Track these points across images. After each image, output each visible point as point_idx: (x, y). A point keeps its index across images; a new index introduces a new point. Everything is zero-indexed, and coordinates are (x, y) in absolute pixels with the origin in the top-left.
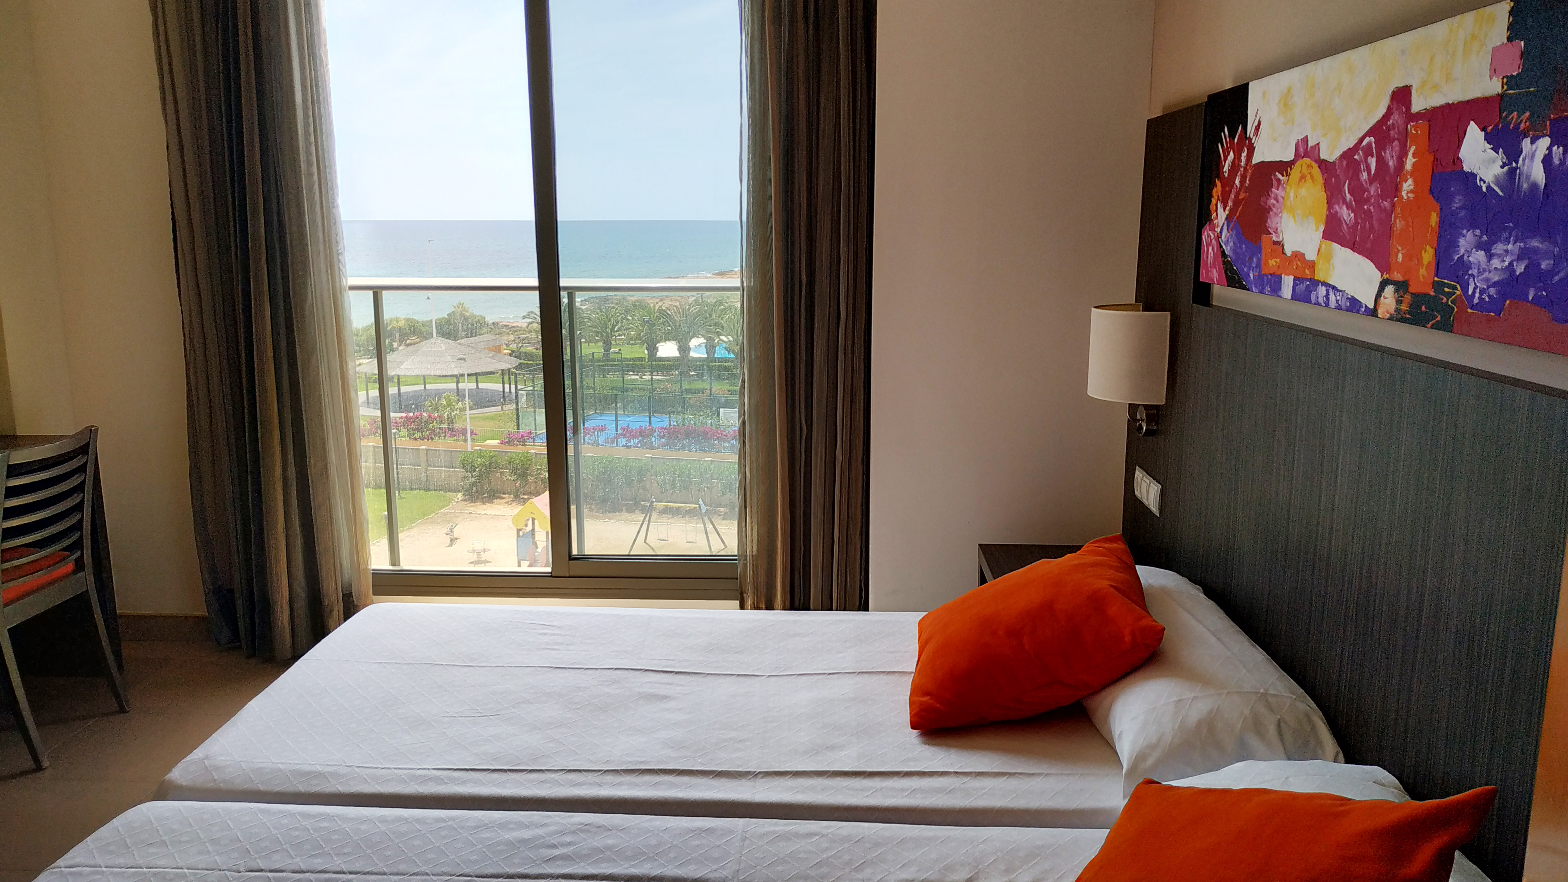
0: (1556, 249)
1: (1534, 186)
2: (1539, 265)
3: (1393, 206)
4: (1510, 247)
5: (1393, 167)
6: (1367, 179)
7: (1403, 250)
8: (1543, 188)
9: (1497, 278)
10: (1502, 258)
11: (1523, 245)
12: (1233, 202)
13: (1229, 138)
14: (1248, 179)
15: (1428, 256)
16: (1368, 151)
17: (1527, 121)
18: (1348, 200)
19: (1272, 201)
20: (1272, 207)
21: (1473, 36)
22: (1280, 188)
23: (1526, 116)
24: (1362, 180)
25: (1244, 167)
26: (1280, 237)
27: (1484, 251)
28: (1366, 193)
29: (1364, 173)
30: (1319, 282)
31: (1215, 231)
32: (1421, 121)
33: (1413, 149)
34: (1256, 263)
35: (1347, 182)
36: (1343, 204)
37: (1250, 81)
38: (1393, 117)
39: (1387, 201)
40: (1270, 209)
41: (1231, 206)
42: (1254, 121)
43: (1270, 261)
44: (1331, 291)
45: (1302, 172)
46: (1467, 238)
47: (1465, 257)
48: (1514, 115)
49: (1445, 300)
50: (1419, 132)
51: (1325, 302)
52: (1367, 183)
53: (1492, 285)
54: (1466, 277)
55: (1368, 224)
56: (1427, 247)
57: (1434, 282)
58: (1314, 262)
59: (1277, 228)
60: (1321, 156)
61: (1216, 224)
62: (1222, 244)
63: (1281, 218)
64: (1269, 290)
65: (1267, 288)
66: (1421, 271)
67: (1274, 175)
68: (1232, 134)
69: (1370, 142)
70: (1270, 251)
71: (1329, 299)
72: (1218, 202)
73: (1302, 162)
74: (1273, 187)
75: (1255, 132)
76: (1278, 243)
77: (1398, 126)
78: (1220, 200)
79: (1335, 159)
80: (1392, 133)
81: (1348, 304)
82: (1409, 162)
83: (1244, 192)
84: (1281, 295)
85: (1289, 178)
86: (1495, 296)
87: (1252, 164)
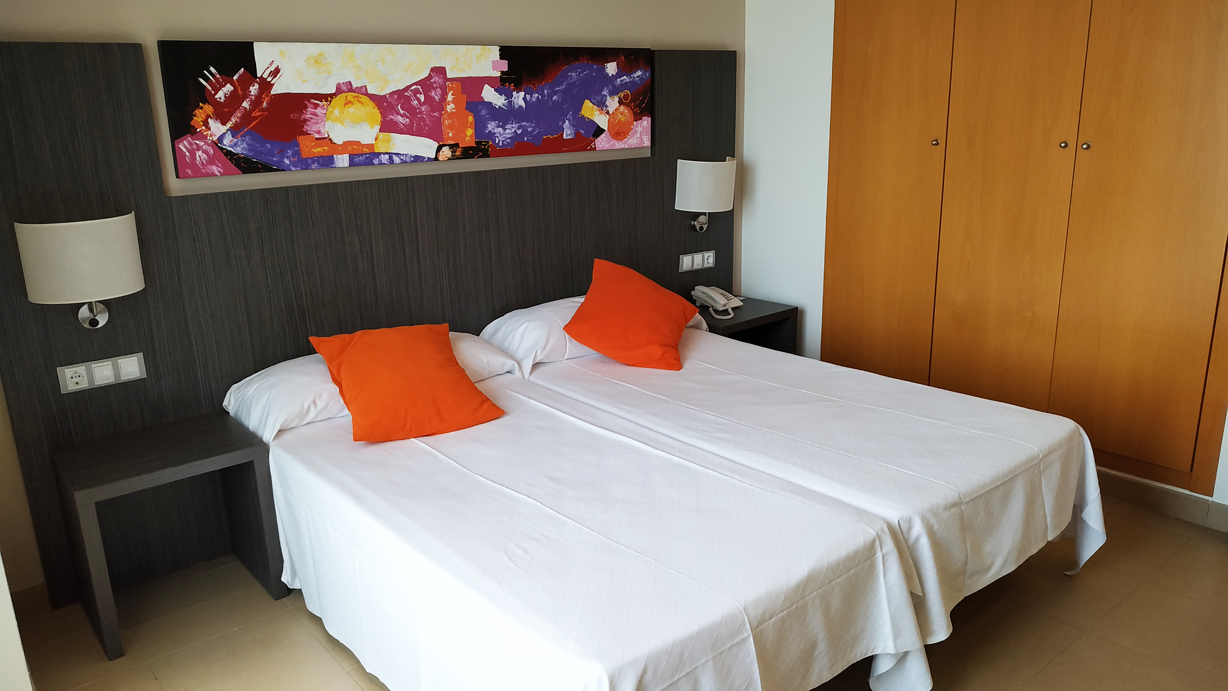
0: (533, 125)
1: (521, 107)
2: (528, 130)
3: (441, 115)
4: (514, 125)
5: (438, 99)
6: (418, 103)
7: (452, 131)
8: (525, 107)
9: (510, 136)
10: (511, 129)
11: (519, 124)
12: (240, 118)
13: (220, 75)
14: (265, 103)
15: (470, 132)
16: (416, 92)
17: (513, 86)
18: (402, 113)
19: (308, 116)
20: (309, 119)
21: (481, 55)
22: (319, 108)
23: (513, 84)
24: (414, 104)
25: (255, 96)
26: (325, 135)
27: (501, 128)
28: (418, 110)
29: (414, 101)
30: (380, 154)
31: (207, 139)
32: (455, 82)
33: (451, 92)
34: (292, 153)
35: (400, 105)
36: (398, 115)
37: (255, 42)
38: (434, 78)
39: (435, 113)
40: (305, 121)
41: (236, 121)
42: (268, 68)
43: (314, 150)
44: (394, 156)
45: (348, 100)
46: (492, 124)
47: (492, 131)
48: (507, 84)
49: (483, 147)
50: (454, 86)
51: (390, 162)
52: (418, 105)
53: (508, 138)
54: (494, 137)
55: (422, 123)
56: (469, 129)
57: (476, 141)
58: (372, 144)
59: (320, 131)
60: (370, 92)
61: (209, 135)
62: (224, 147)
63: (324, 125)
64: (317, 165)
65: (313, 166)
66: (466, 138)
67: (308, 101)
68: (227, 73)
69: (417, 88)
70: (312, 144)
71: (393, 160)
72: (209, 119)
73: (344, 95)
74: (308, 108)
75: (271, 74)
76: (325, 138)
77: (439, 83)
78: (211, 118)
79: (384, 94)
80: (435, 85)
81: (413, 159)
82: (450, 98)
83: (259, 112)
84: (335, 167)
85: (330, 103)
86: (510, 142)
87: (269, 94)
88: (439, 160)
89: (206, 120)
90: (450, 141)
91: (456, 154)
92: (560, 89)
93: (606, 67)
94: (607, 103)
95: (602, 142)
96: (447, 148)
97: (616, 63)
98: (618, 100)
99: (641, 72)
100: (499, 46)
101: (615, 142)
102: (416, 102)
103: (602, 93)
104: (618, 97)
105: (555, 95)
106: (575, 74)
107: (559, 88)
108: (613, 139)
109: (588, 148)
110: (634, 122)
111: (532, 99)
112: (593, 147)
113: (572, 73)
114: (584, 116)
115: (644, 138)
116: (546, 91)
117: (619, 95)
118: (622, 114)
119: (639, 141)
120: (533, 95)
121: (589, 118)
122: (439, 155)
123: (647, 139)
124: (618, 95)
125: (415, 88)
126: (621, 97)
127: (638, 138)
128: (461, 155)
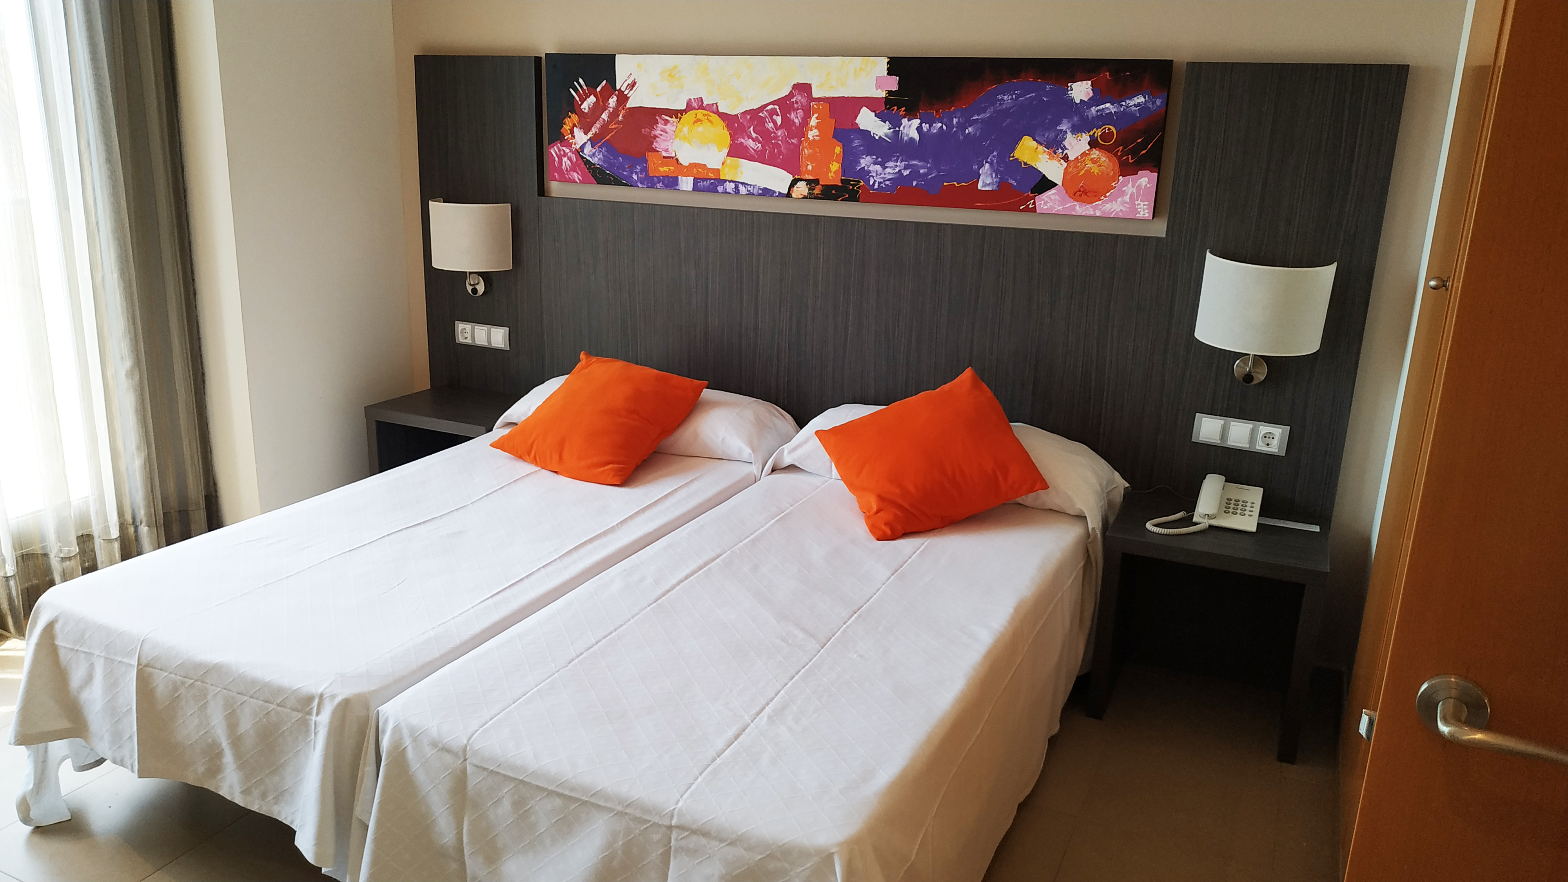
0: (929, 166)
1: (912, 140)
2: (919, 171)
3: (801, 142)
4: (898, 164)
5: (798, 123)
6: (773, 126)
7: (812, 163)
8: (918, 141)
9: (890, 177)
10: (893, 168)
11: (906, 163)
12: (600, 130)
13: (586, 86)
14: (621, 116)
15: (835, 167)
16: (773, 113)
17: (904, 111)
18: (754, 137)
19: (658, 132)
20: (659, 136)
21: (861, 69)
22: (669, 125)
23: (903, 109)
24: (768, 127)
25: (613, 108)
26: (672, 154)
27: (880, 165)
28: (773, 134)
29: (769, 124)
30: (725, 181)
31: (572, 147)
32: (822, 103)
33: (816, 115)
34: (641, 169)
35: (752, 127)
36: (749, 138)
37: (618, 54)
38: (795, 97)
39: (794, 139)
40: (655, 137)
41: (596, 132)
42: (626, 80)
43: (661, 169)
44: (740, 185)
45: (697, 118)
46: (866, 159)
47: (866, 168)
48: (896, 108)
49: (851, 187)
50: (821, 108)
51: (735, 192)
52: (773, 129)
53: (888, 180)
54: (868, 177)
55: (776, 150)
56: (834, 162)
57: (841, 179)
58: (719, 169)
59: (668, 149)
60: (721, 110)
61: (574, 143)
62: (584, 156)
63: (672, 142)
64: (662, 185)
65: (658, 186)
66: (830, 174)
67: (659, 116)
68: (592, 85)
69: (774, 108)
70: (659, 162)
71: (739, 190)
72: (575, 128)
73: (695, 112)
74: (658, 124)
75: (628, 87)
76: (670, 157)
77: (800, 102)
78: (576, 127)
79: (736, 113)
80: (796, 106)
81: (761, 192)
82: (813, 122)
83: (615, 124)
84: (679, 190)
85: (680, 120)
86: (890, 185)
87: (624, 107)
88: (792, 197)
89: (573, 128)
90: (808, 175)
91: (814, 192)
92: (979, 117)
93: (1069, 88)
94: (1066, 143)
95: (1049, 201)
96: (804, 183)
97: (1090, 82)
98: (1089, 139)
99: (1145, 98)
100: (888, 58)
101: (1076, 205)
102: (771, 125)
103: (1058, 128)
104: (1090, 136)
105: (970, 127)
106: (1010, 97)
107: (978, 115)
108: (1072, 200)
109: (1021, 208)
110: (1120, 177)
111: (932, 131)
112: (1031, 206)
113: (1005, 95)
114: (1019, 160)
115: (1139, 204)
116: (955, 121)
117: (1091, 133)
118: (1093, 161)
119: (1127, 208)
120: (934, 125)
121: (1028, 163)
122: (792, 192)
123: (1145, 207)
124: (1089, 133)
125: (772, 108)
126: (1096, 135)
127: (1126, 203)
128: (820, 194)
